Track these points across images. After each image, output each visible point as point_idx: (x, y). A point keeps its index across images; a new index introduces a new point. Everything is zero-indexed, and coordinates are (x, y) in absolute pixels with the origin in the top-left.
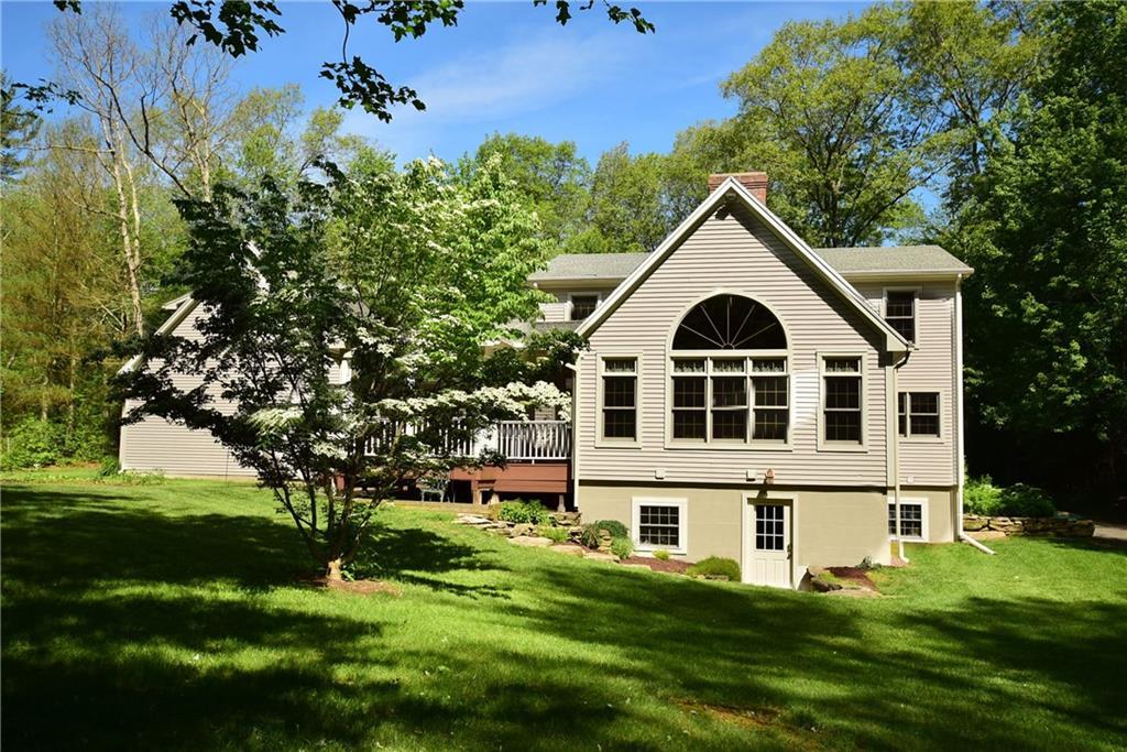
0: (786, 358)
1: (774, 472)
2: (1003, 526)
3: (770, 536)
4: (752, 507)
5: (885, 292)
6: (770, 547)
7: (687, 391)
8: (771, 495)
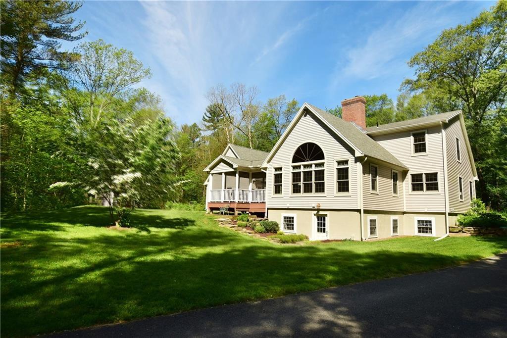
0: (324, 163)
1: (321, 204)
2: (469, 231)
3: (321, 228)
4: (316, 217)
5: (411, 134)
6: (321, 232)
7: (296, 177)
8: (321, 213)
